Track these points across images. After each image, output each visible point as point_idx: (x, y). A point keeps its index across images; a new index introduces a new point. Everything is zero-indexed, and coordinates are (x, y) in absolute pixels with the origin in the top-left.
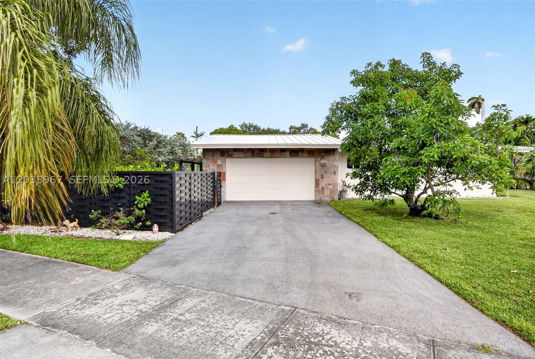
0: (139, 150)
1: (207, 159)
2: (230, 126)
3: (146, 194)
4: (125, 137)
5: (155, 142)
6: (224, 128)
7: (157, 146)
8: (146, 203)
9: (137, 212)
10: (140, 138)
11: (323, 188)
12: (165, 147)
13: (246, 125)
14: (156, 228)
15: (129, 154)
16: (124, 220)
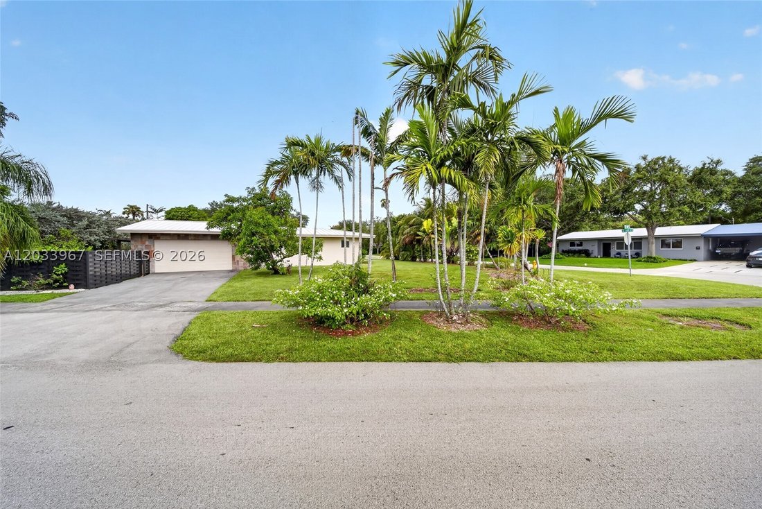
0: (63, 232)
1: (135, 241)
2: (190, 206)
3: (63, 265)
4: (44, 218)
5: (85, 222)
6: (183, 207)
7: (88, 226)
8: (63, 271)
9: (55, 276)
10: (65, 218)
11: (238, 261)
12: (99, 227)
13: (217, 204)
14: (72, 286)
15: (50, 234)
16: (42, 281)
